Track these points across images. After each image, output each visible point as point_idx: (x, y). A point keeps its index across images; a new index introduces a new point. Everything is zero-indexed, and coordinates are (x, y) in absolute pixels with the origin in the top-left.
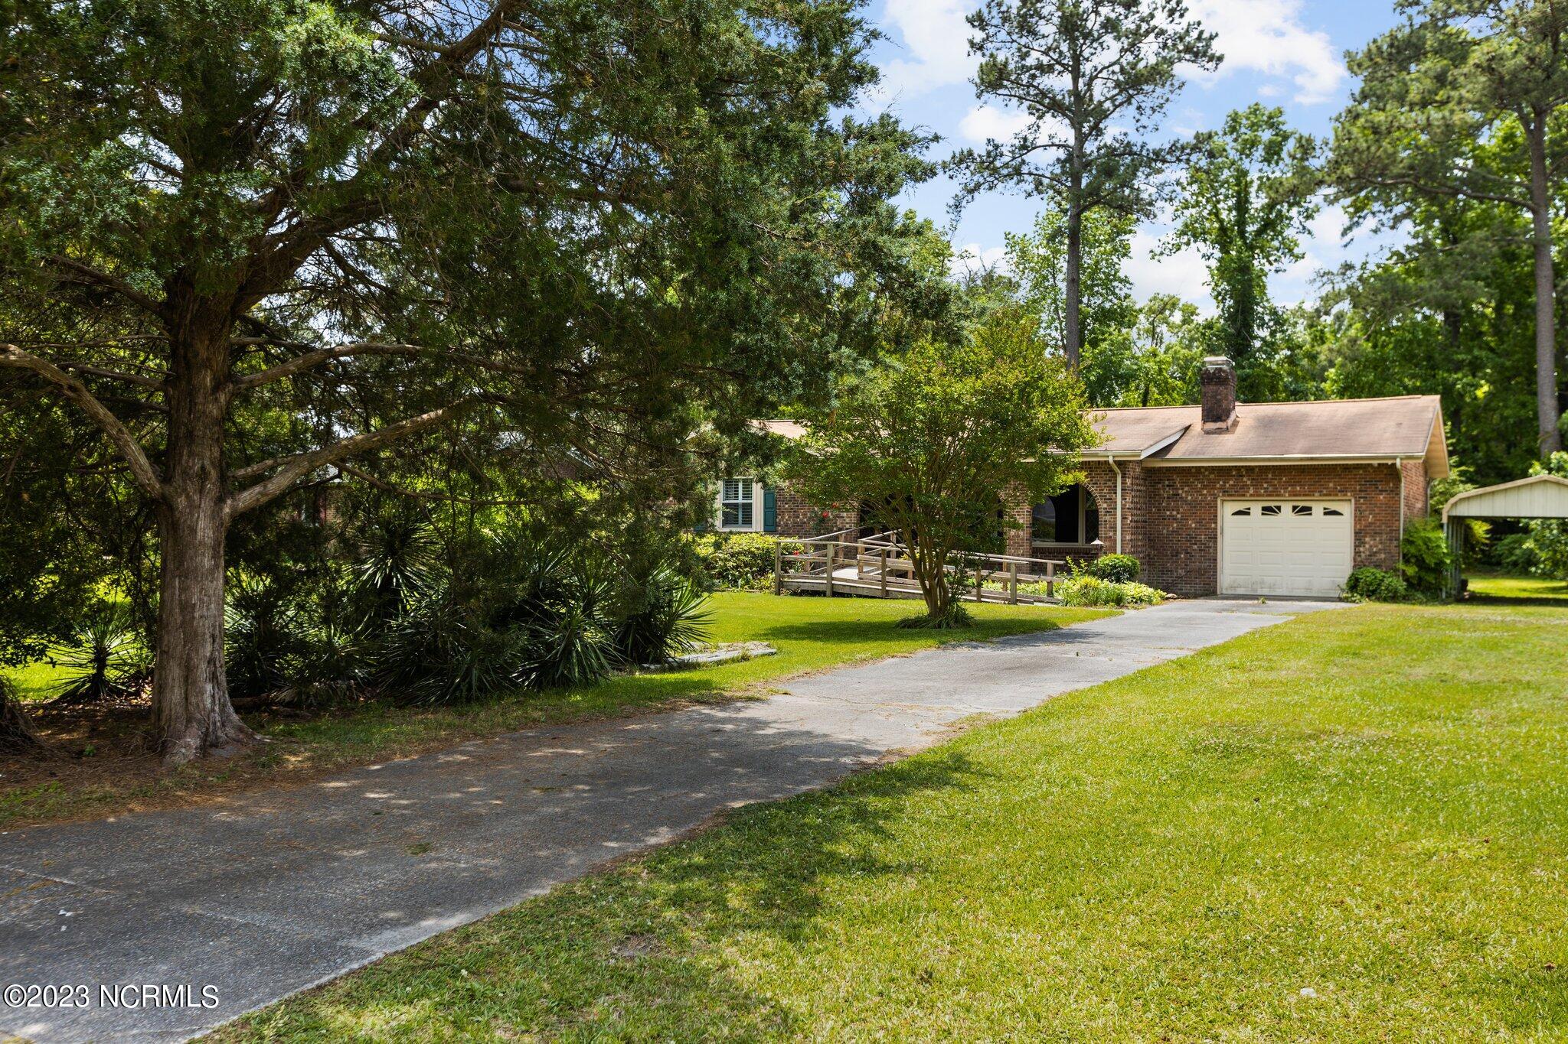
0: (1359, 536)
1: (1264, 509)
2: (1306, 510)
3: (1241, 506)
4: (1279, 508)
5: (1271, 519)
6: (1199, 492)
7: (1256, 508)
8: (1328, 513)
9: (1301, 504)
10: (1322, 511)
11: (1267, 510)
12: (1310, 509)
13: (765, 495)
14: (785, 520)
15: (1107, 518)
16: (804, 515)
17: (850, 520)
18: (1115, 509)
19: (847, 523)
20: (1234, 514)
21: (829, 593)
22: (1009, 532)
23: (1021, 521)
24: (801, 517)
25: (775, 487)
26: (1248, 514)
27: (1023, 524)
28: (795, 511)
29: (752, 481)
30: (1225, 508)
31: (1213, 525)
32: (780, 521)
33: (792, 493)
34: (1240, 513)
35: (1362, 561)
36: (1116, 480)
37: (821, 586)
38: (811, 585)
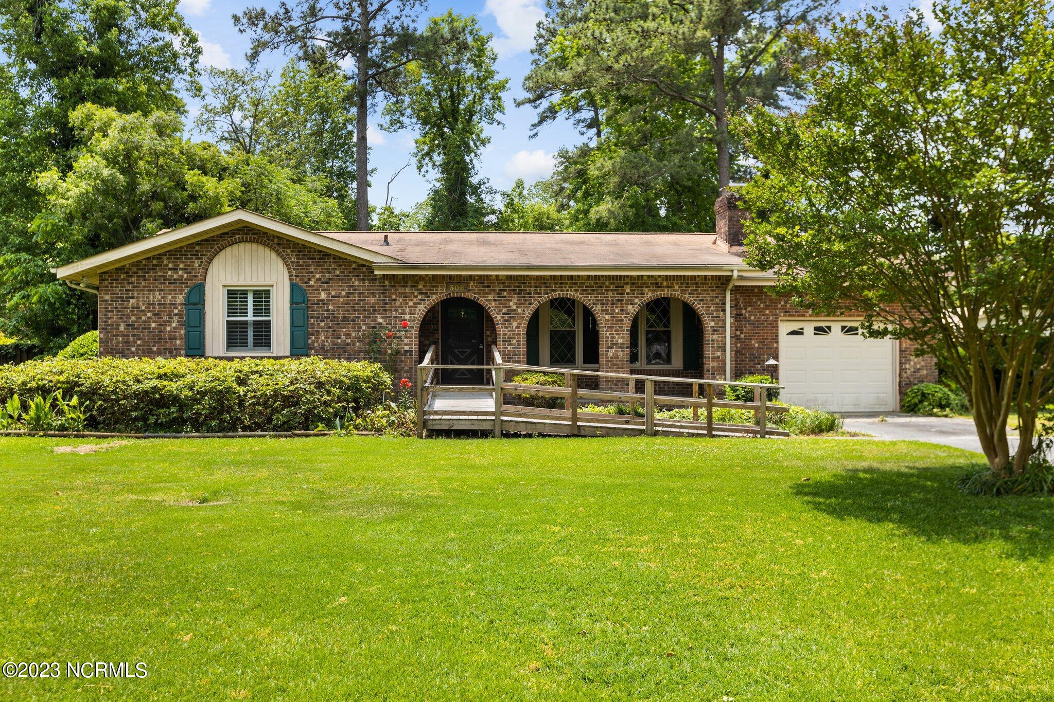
0: (903, 354)
1: (816, 329)
2: (853, 330)
3: (795, 326)
4: (829, 328)
5: (822, 338)
6: (762, 311)
7: (809, 328)
9: (849, 324)
11: (819, 330)
12: (856, 329)
13: (292, 310)
14: (320, 341)
15: (715, 337)
16: (348, 335)
17: (410, 342)
18: (724, 327)
19: (406, 345)
20: (788, 334)
21: (498, 432)
22: (606, 353)
23: (620, 341)
24: (343, 337)
25: (306, 300)
26: (802, 334)
27: (622, 344)
28: (334, 331)
29: (268, 292)
30: (784, 328)
31: (775, 345)
32: (313, 342)
33: (331, 307)
34: (794, 333)
35: (908, 378)
36: (725, 297)
37: (484, 423)
38: (469, 422)
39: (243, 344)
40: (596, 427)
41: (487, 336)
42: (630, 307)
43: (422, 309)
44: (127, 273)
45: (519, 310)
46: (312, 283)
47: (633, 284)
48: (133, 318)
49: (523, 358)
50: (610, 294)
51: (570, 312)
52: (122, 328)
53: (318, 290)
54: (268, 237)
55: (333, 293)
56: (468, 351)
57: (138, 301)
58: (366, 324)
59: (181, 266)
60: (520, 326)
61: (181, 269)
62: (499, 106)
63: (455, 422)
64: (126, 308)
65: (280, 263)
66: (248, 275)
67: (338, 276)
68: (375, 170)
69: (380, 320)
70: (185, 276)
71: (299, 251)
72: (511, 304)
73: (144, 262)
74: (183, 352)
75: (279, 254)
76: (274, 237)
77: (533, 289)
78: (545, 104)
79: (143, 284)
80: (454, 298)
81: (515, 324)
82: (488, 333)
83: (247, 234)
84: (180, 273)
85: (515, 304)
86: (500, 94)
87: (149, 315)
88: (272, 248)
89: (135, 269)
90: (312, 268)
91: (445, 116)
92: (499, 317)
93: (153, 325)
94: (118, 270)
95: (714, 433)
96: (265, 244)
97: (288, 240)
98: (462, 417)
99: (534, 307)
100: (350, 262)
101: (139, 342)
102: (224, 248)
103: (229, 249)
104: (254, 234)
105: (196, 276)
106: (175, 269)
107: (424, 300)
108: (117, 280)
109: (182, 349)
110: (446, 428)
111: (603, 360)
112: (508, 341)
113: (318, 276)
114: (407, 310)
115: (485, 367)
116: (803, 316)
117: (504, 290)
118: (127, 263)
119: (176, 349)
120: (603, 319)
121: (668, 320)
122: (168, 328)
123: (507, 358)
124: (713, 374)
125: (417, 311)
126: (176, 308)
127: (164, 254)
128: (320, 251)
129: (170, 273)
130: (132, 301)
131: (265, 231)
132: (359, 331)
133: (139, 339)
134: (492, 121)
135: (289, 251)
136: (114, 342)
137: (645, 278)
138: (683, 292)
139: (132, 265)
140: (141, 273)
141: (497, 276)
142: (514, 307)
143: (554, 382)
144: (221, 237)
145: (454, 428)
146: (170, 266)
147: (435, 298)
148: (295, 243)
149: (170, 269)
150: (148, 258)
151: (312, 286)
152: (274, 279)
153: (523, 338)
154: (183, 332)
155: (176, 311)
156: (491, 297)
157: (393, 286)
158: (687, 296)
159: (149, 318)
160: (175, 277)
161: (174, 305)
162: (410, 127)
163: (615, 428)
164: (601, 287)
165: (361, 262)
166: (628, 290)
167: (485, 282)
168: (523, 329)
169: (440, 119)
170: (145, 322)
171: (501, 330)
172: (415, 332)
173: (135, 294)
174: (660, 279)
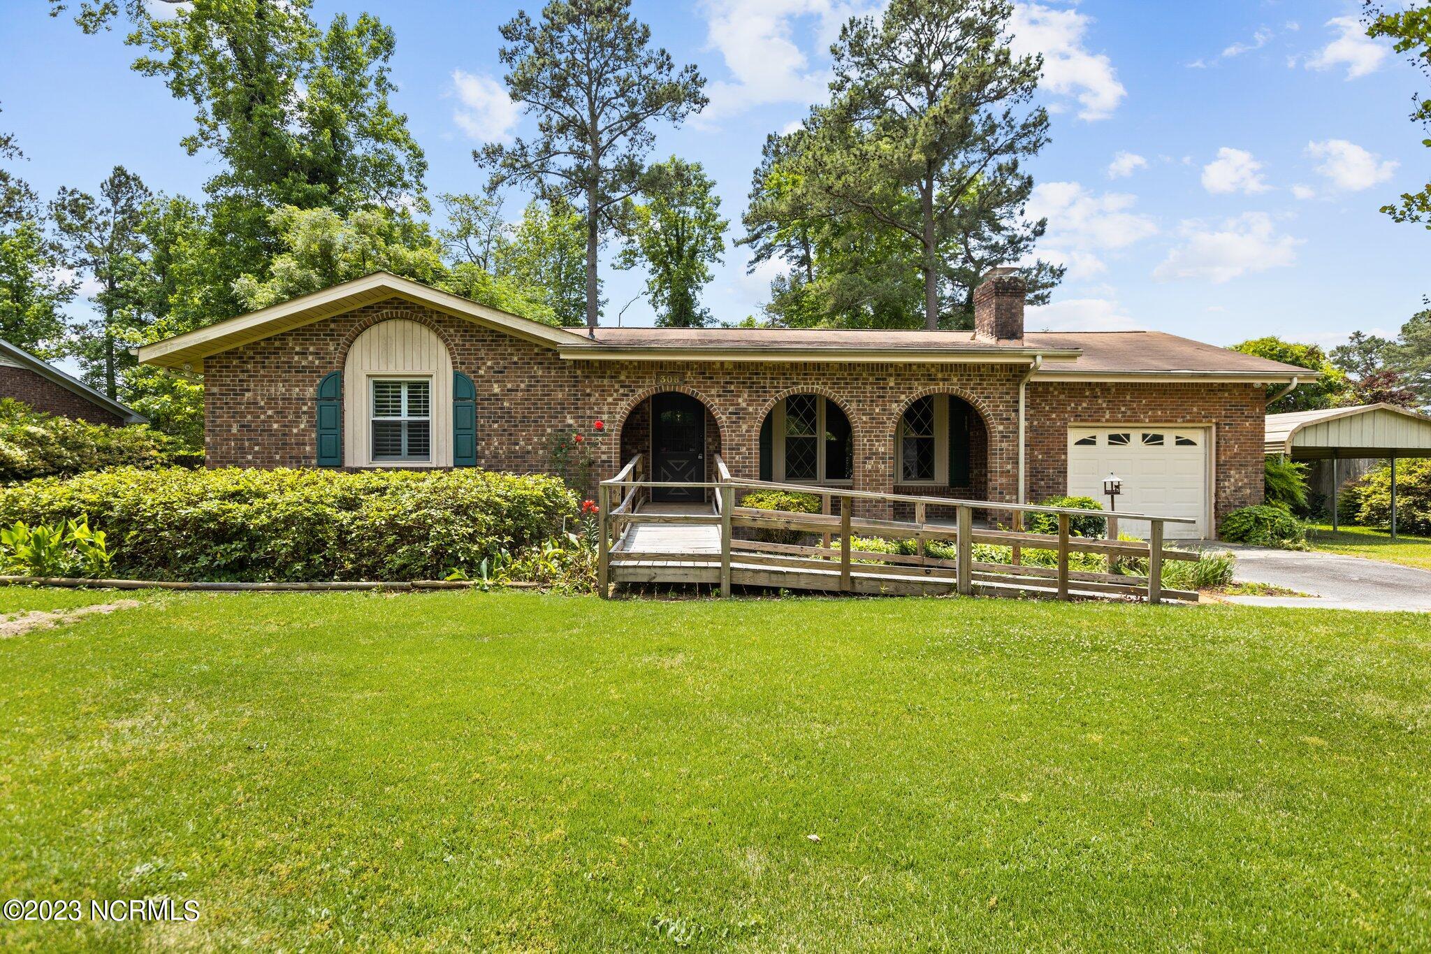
0: (1222, 469)
1: (1111, 437)
2: (1157, 440)
3: (1086, 434)
4: (1127, 436)
5: (1118, 449)
6: (1047, 416)
7: (1102, 437)
8: (1181, 442)
9: (1152, 432)
10: (1174, 440)
11: (1115, 439)
12: (1161, 438)
13: (456, 407)
14: (492, 448)
15: (1004, 445)
16: (528, 440)
17: (609, 448)
18: (1016, 432)
19: (603, 453)
20: (1077, 444)
21: (725, 587)
22: (862, 465)
23: (882, 449)
24: (522, 443)
25: (474, 394)
26: (1094, 443)
27: (884, 453)
28: (511, 435)
29: (426, 385)
30: (1074, 435)
31: (1063, 457)
32: (483, 449)
33: (506, 404)
34: (1083, 442)
35: (1227, 498)
36: (1018, 393)
37: (704, 573)
38: (681, 571)
39: (395, 452)
40: (879, 580)
41: (710, 444)
42: (894, 405)
43: (624, 407)
44: (241, 358)
45: (751, 409)
46: (482, 372)
47: (899, 375)
48: (249, 417)
49: (756, 470)
50: (869, 388)
51: (810, 416)
52: (234, 430)
53: (490, 381)
54: (424, 312)
55: (509, 386)
56: (685, 462)
57: (256, 395)
58: (551, 426)
59: (311, 349)
60: (751, 430)
61: (311, 353)
62: (720, 246)
63: (658, 571)
64: (239, 404)
65: (442, 347)
66: (400, 361)
67: (515, 363)
68: (607, 301)
69: (570, 421)
70: (317, 362)
71: (466, 331)
72: (740, 400)
73: (263, 344)
74: (314, 462)
75: (439, 335)
76: (432, 312)
77: (768, 381)
78: (761, 243)
79: (262, 372)
80: (666, 393)
81: (744, 427)
82: (710, 440)
83: (397, 308)
84: (310, 358)
85: (745, 400)
86: (720, 235)
87: (270, 412)
88: (431, 327)
89: (251, 353)
90: (482, 353)
91: (670, 252)
92: (724, 418)
93: (275, 426)
94: (229, 354)
95: (1071, 592)
96: (422, 322)
97: (450, 317)
98: (670, 563)
99: (769, 404)
100: (531, 345)
101: (257, 448)
102: (368, 327)
103: (374, 329)
104: (407, 308)
105: (330, 363)
106: (303, 354)
107: (627, 395)
108: (227, 367)
109: (313, 458)
110: (645, 580)
111: (858, 474)
112: (735, 448)
113: (489, 363)
114: (606, 408)
115: (706, 484)
116: (1098, 421)
117: (731, 383)
118: (240, 344)
119: (305, 457)
120: (859, 421)
121: (931, 426)
122: (295, 431)
123: (735, 471)
124: (1001, 493)
125: (618, 410)
126: (305, 404)
127: (289, 334)
128: (493, 331)
129: (296, 358)
130: (247, 394)
131: (421, 303)
132: (543, 435)
133: (257, 445)
134: (714, 259)
135: (452, 330)
136: (224, 448)
137: (914, 367)
138: (963, 386)
139: (247, 347)
140: (258, 358)
141: (722, 363)
142: (744, 405)
143: (800, 504)
144: (363, 312)
145: (658, 580)
146: (297, 349)
147: (641, 393)
148: (460, 320)
149: (297, 353)
150: (269, 339)
151: (482, 376)
152: (434, 367)
153: (755, 446)
154: (313, 435)
155: (305, 408)
156: (713, 392)
157: (587, 377)
158: (968, 391)
159: (270, 417)
160: (304, 363)
161: (302, 400)
162: (641, 264)
163: (908, 582)
164: (857, 379)
165: (546, 346)
166: (892, 384)
167: (705, 370)
168: (755, 434)
169: (667, 257)
170: (264, 422)
171: (726, 433)
172: (615, 436)
173: (252, 386)
174: (933, 370)
